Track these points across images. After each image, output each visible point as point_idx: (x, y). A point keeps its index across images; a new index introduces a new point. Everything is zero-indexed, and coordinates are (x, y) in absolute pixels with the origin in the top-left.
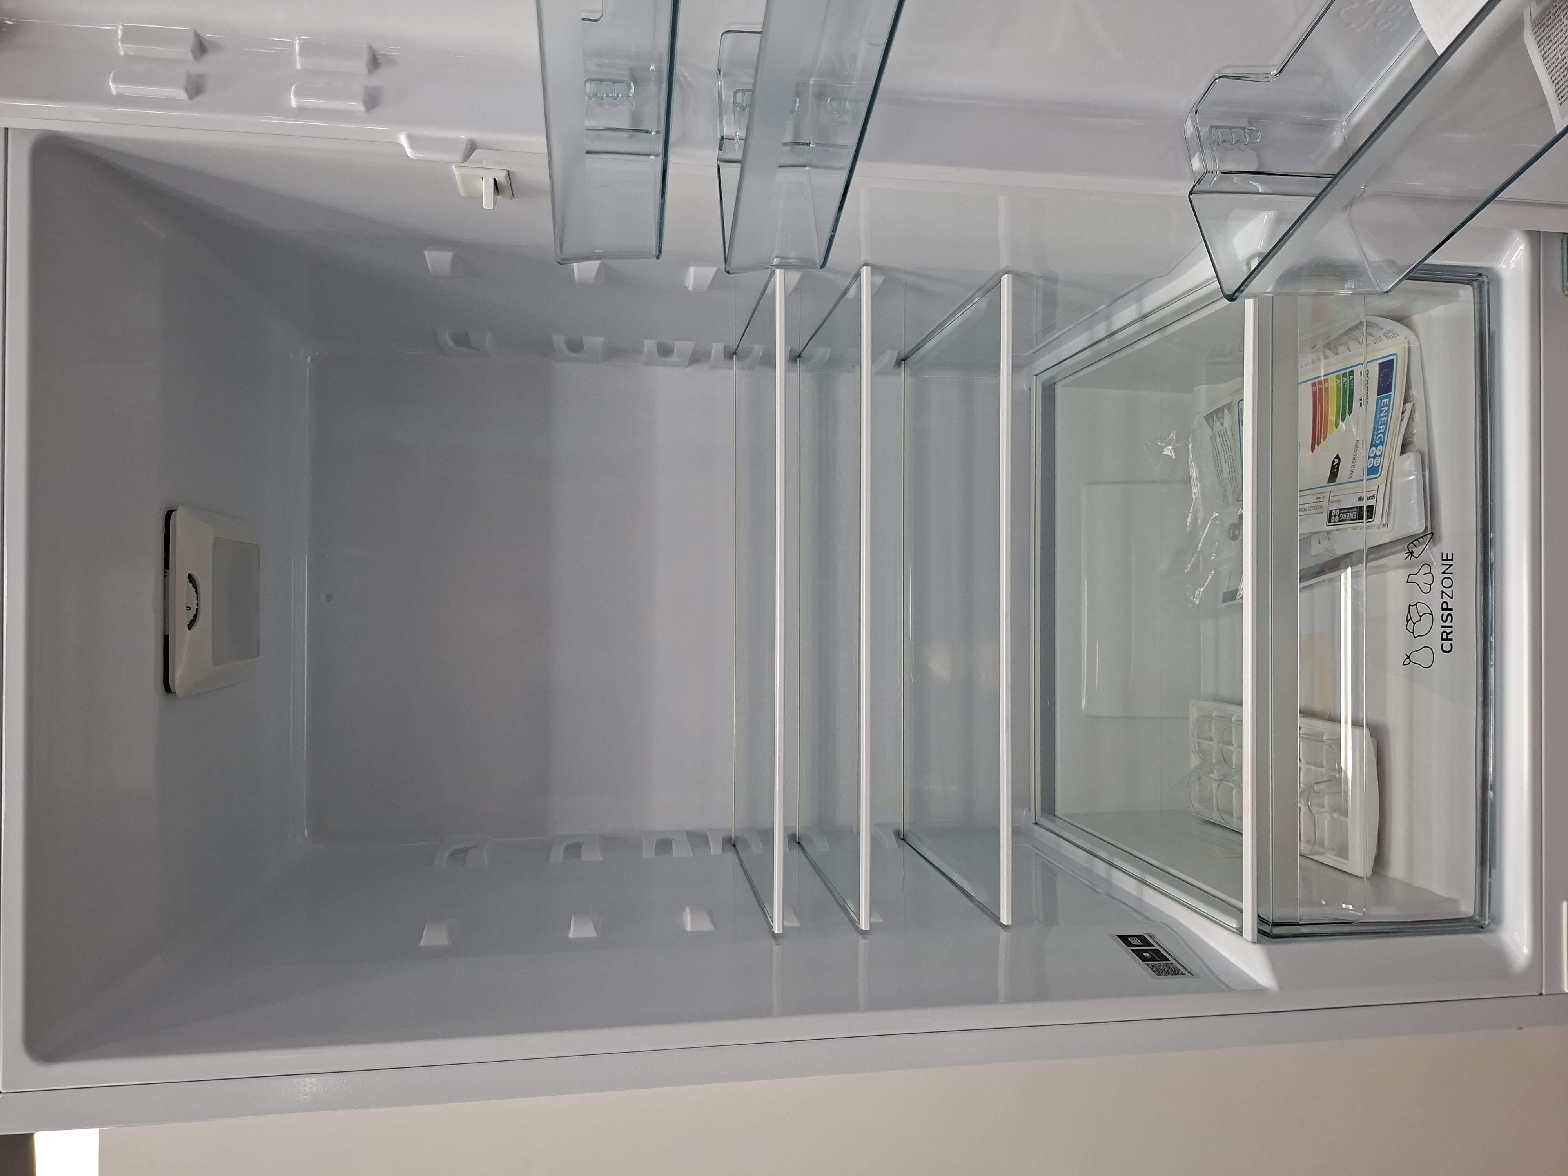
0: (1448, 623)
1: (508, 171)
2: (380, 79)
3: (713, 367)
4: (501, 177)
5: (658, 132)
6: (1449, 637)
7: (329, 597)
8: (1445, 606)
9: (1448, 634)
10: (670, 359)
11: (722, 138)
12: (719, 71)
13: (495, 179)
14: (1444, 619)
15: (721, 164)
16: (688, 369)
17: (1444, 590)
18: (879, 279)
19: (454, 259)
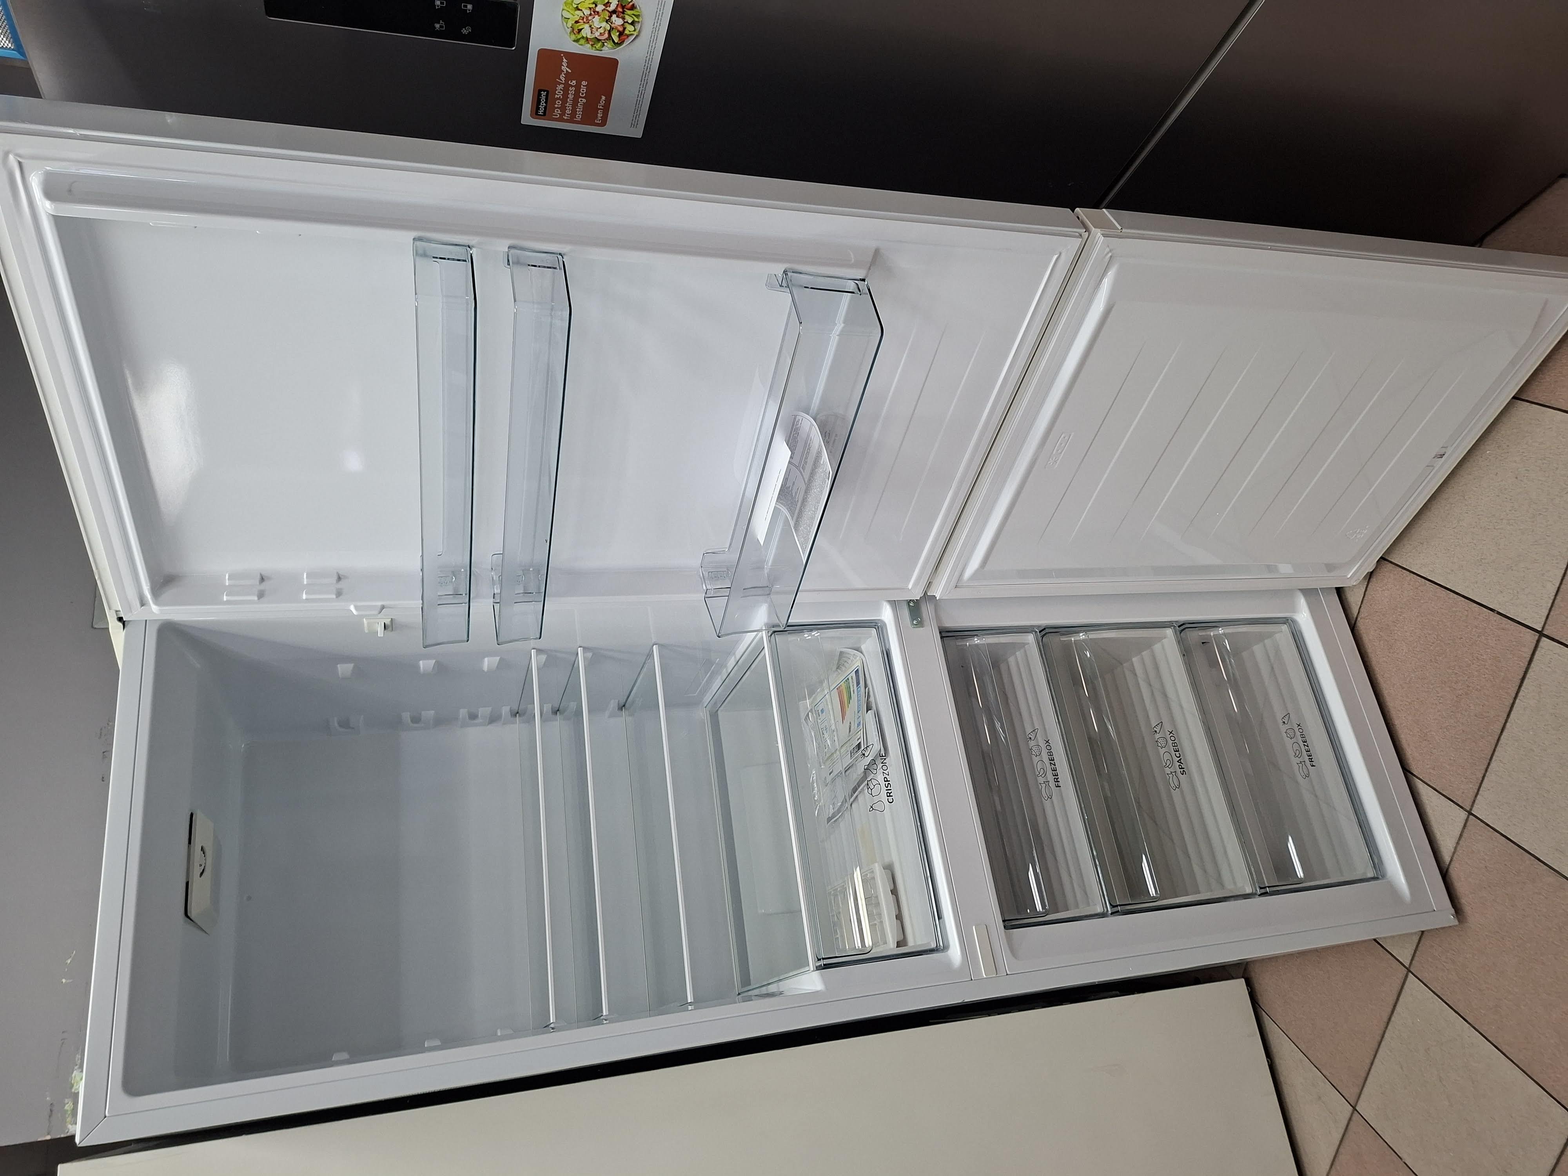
0: (889, 788)
1: (392, 619)
2: (341, 585)
3: (504, 724)
4: (388, 621)
5: (466, 594)
6: (891, 795)
7: (249, 898)
8: (886, 779)
9: (890, 794)
10: (476, 721)
11: (494, 594)
12: (492, 569)
13: (385, 623)
14: (887, 786)
15: (494, 604)
16: (488, 727)
17: (884, 771)
18: (589, 655)
19: (354, 667)
